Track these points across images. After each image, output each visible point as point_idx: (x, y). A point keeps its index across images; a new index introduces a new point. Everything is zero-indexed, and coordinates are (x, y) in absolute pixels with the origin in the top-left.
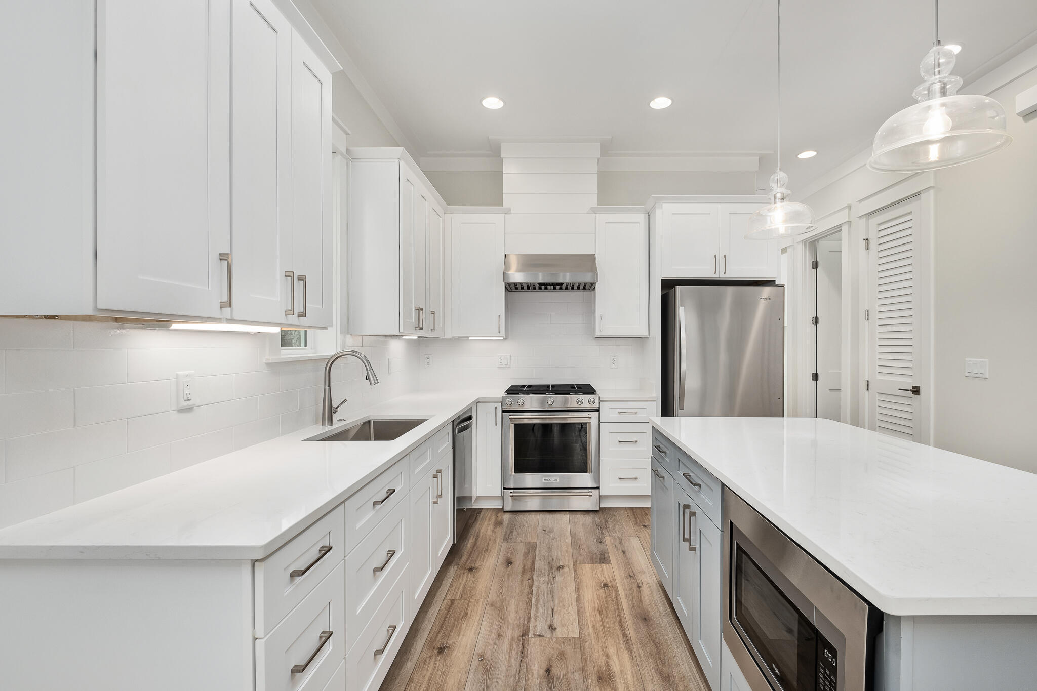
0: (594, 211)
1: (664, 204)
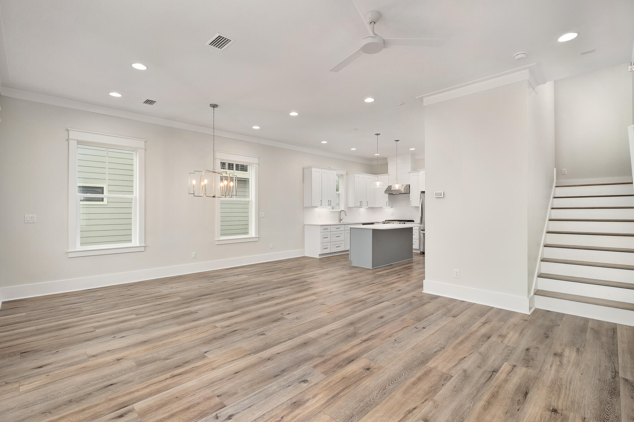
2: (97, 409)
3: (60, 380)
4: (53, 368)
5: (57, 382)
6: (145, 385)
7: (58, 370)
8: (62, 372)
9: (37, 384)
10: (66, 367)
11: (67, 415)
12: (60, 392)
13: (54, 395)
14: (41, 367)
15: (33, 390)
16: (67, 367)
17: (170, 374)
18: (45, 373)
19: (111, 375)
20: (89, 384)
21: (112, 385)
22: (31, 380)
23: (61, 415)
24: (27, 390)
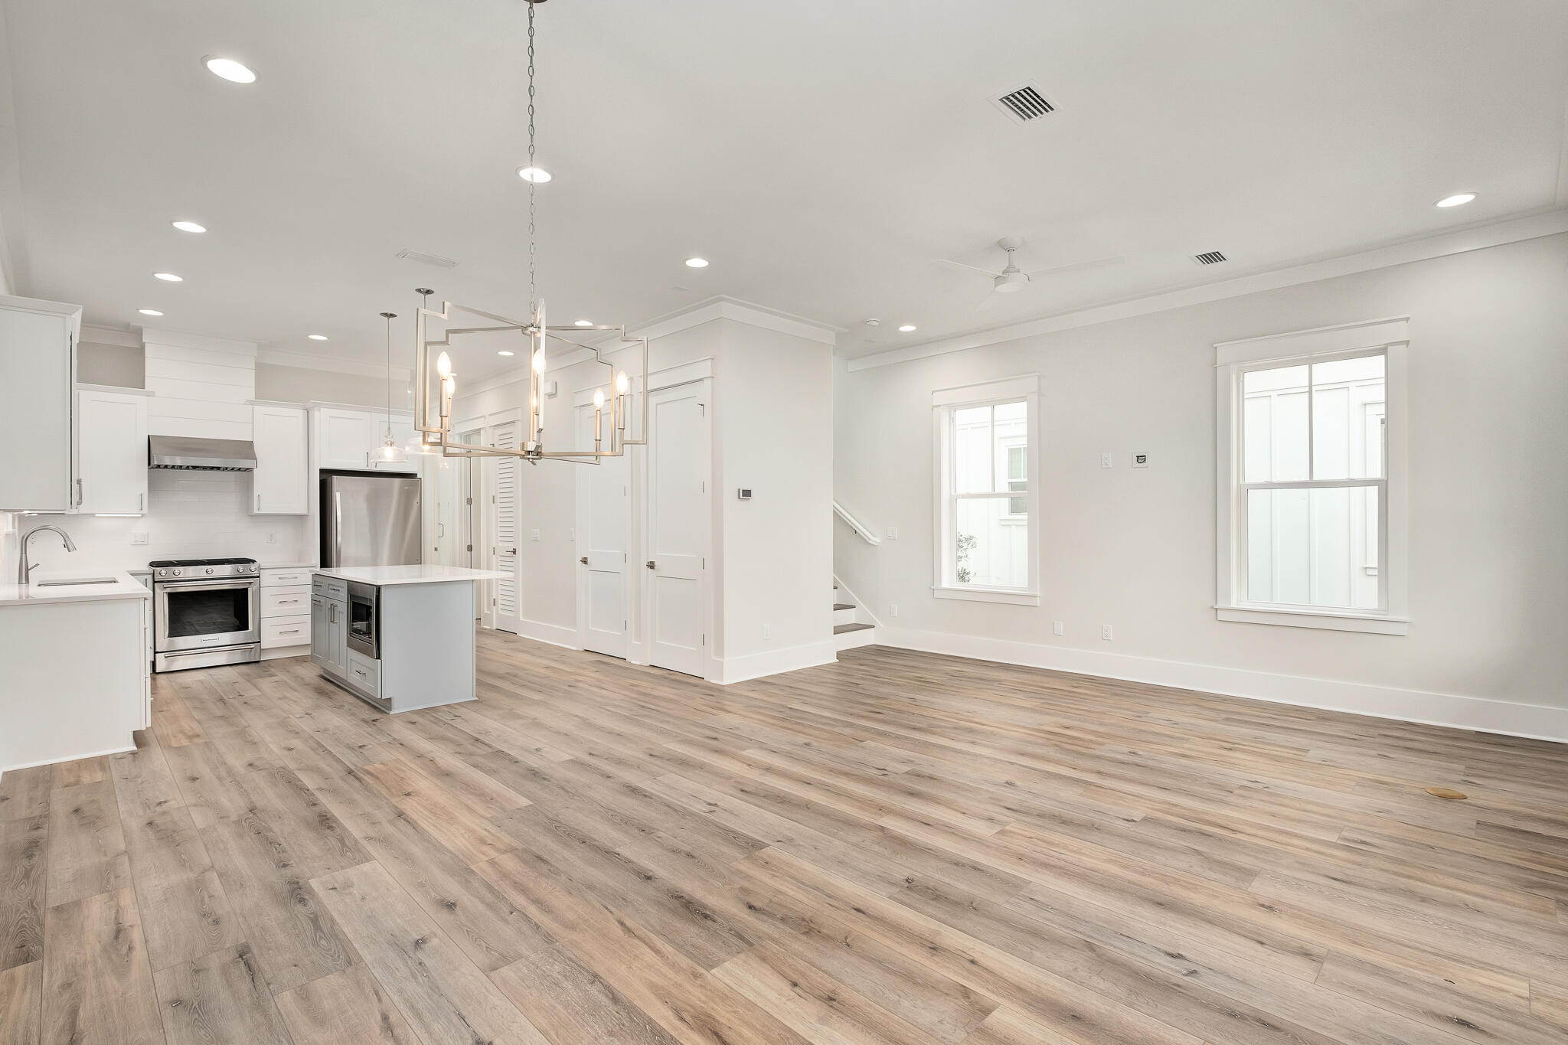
0: (251, 403)
1: (322, 409)
2: (1388, 866)
3: (1425, 951)
4: (1428, 994)
5: (1433, 950)
6: (1289, 847)
7: (1419, 979)
8: (1411, 967)
9: (1485, 978)
10: (1395, 973)
11: (1439, 886)
12: (1436, 927)
13: (1451, 929)
14: (1462, 1023)
15: (1493, 966)
16: (1390, 971)
17: (1234, 836)
18: (1454, 992)
19: (1319, 891)
20: (1373, 904)
21: (1335, 879)
22: (1497, 998)
23: (1449, 891)
24: (1509, 976)
